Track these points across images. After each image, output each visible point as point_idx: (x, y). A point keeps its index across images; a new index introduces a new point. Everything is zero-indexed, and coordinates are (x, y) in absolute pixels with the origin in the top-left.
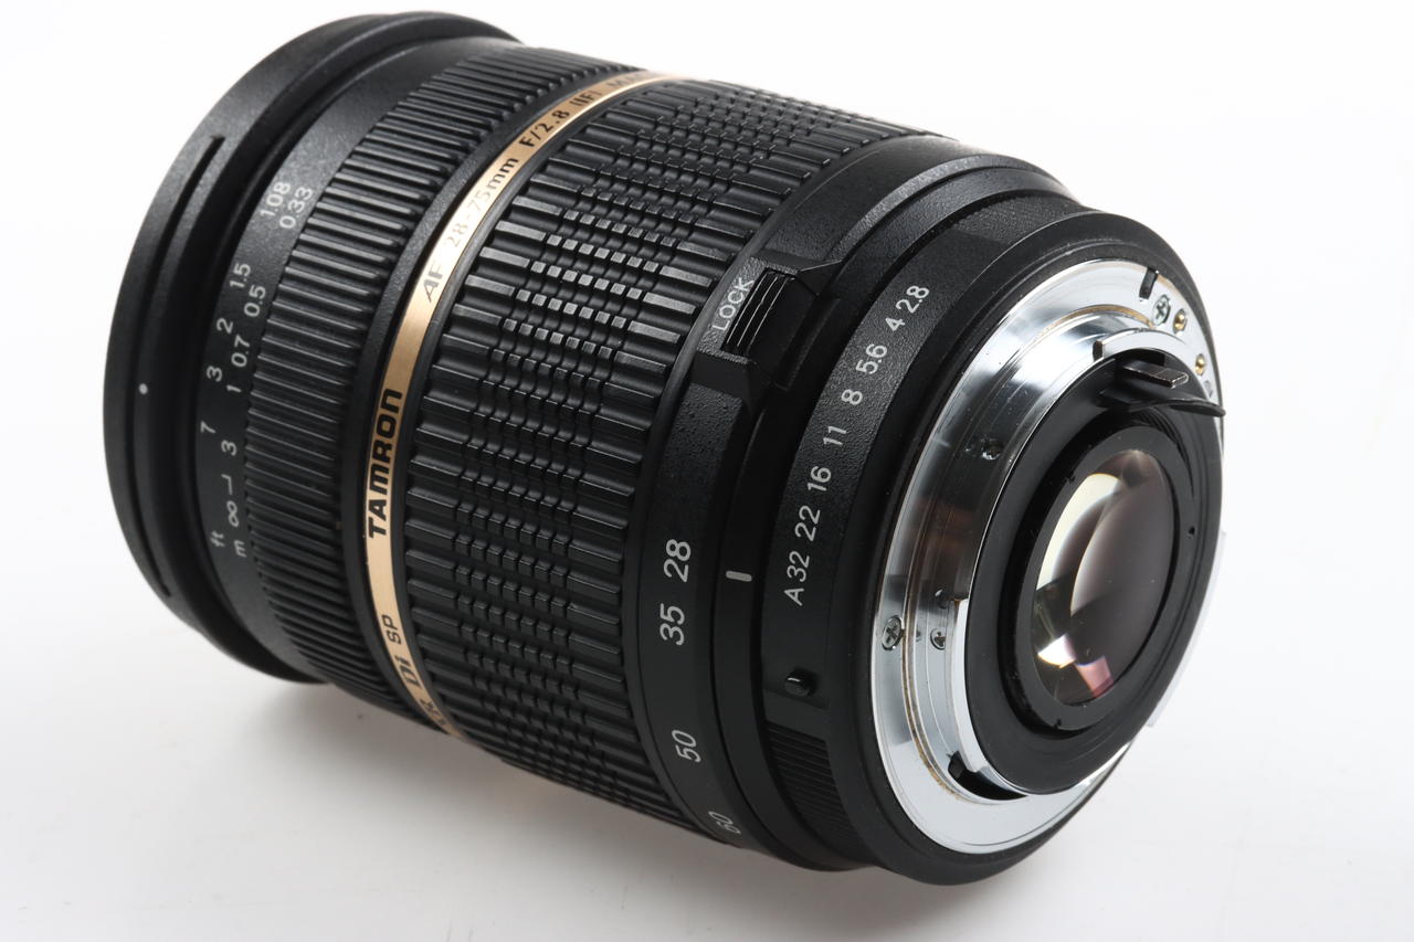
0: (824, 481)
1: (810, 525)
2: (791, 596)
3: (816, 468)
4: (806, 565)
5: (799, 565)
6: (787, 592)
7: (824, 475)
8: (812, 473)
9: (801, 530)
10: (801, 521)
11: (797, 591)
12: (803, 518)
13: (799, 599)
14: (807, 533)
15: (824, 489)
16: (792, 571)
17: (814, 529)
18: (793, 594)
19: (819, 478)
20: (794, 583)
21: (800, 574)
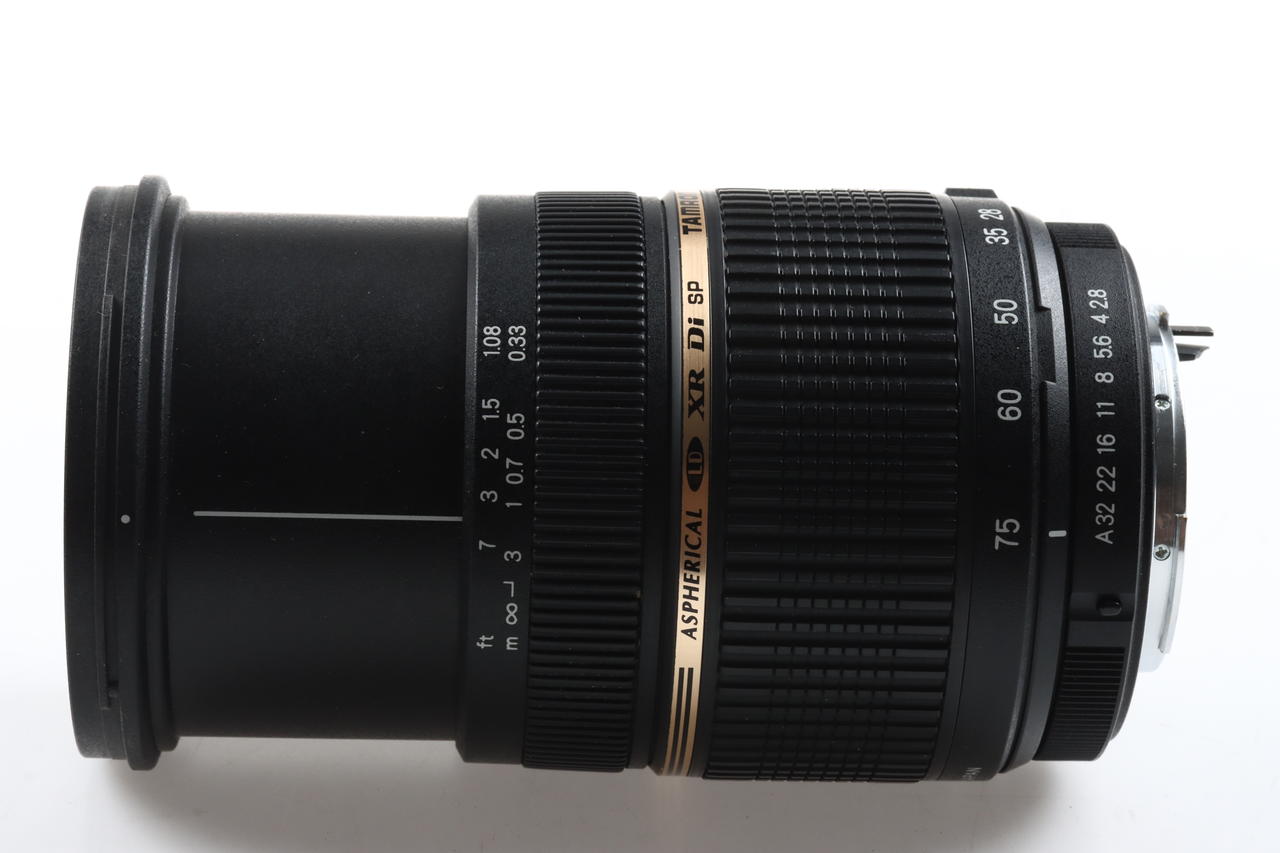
0: (1111, 444)
1: (1109, 480)
2: (1102, 539)
3: (1100, 436)
4: (1112, 511)
5: (1105, 512)
6: (1098, 537)
7: (1109, 440)
8: (1098, 441)
9: (1102, 486)
10: (1100, 479)
11: (1107, 534)
12: (1101, 476)
13: (1110, 539)
14: (1108, 486)
15: (1113, 450)
16: (1100, 519)
17: (1114, 482)
18: (1104, 537)
19: (1105, 443)
20: (1104, 527)
21: (1109, 520)
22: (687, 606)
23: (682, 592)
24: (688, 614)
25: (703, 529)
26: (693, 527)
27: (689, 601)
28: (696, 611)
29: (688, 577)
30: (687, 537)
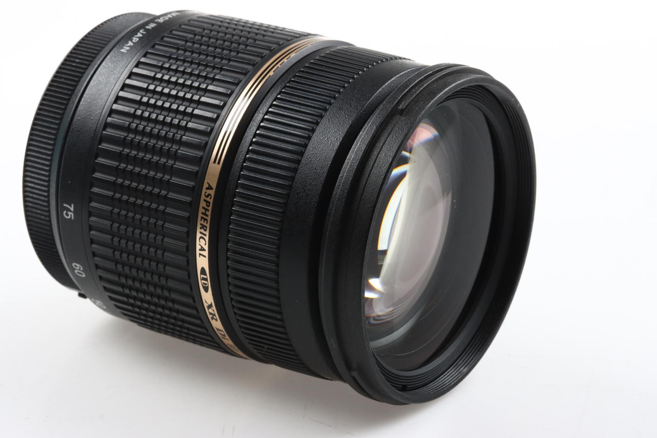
22: (208, 204)
23: (209, 213)
24: (208, 199)
25: (198, 247)
26: (202, 249)
27: (207, 207)
28: (205, 200)
29: (206, 222)
30: (205, 244)
